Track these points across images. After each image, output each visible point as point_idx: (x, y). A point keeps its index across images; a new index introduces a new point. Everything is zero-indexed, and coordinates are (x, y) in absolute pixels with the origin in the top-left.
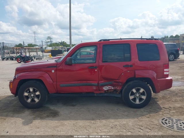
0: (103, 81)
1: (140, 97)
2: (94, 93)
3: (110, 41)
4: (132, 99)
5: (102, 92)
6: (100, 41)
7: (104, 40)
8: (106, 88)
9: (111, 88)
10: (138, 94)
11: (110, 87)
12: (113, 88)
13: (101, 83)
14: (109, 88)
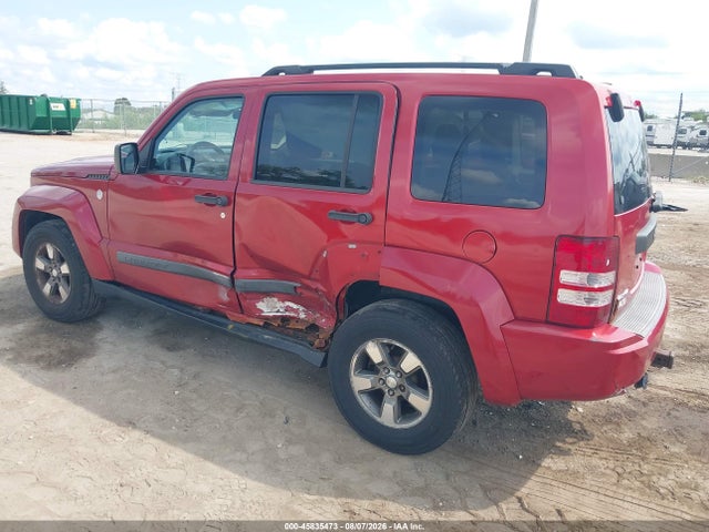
0: (253, 273)
1: (404, 394)
2: (227, 318)
3: (316, 72)
4: (361, 392)
5: (256, 321)
6: (275, 72)
7: (290, 70)
8: (269, 307)
9: (296, 311)
10: (392, 373)
11: (295, 306)
12: (302, 316)
13: (245, 278)
14: (288, 309)
